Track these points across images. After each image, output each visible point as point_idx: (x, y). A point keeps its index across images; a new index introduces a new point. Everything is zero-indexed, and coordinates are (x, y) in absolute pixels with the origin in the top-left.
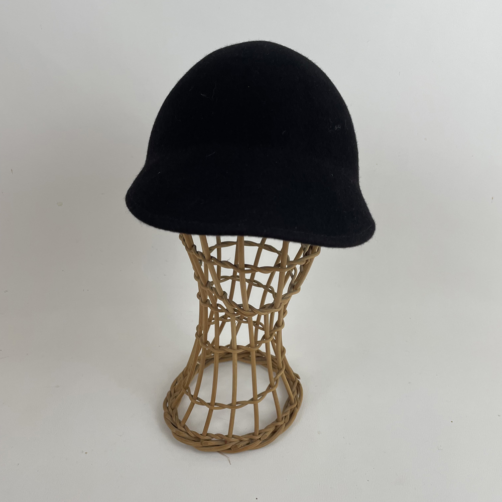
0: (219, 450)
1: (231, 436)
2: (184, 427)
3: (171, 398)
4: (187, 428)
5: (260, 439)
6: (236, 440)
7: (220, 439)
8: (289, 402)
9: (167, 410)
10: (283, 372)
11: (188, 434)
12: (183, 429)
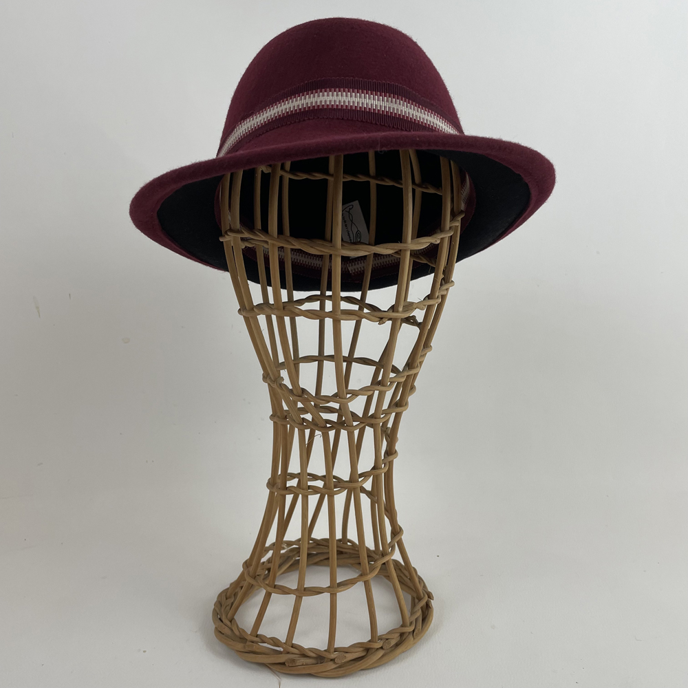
1: (289, 645)
2: (231, 622)
4: (235, 623)
5: (333, 660)
6: (297, 652)
11: (232, 630)
12: (229, 623)
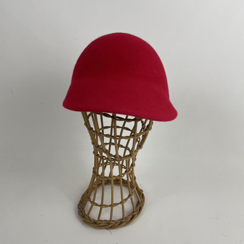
0: (106, 228)
1: (111, 221)
3: (82, 203)
4: (90, 217)
5: (125, 221)
6: (114, 222)
7: (106, 222)
8: (138, 203)
9: (79, 210)
10: (135, 188)
11: (90, 220)
12: (88, 218)
